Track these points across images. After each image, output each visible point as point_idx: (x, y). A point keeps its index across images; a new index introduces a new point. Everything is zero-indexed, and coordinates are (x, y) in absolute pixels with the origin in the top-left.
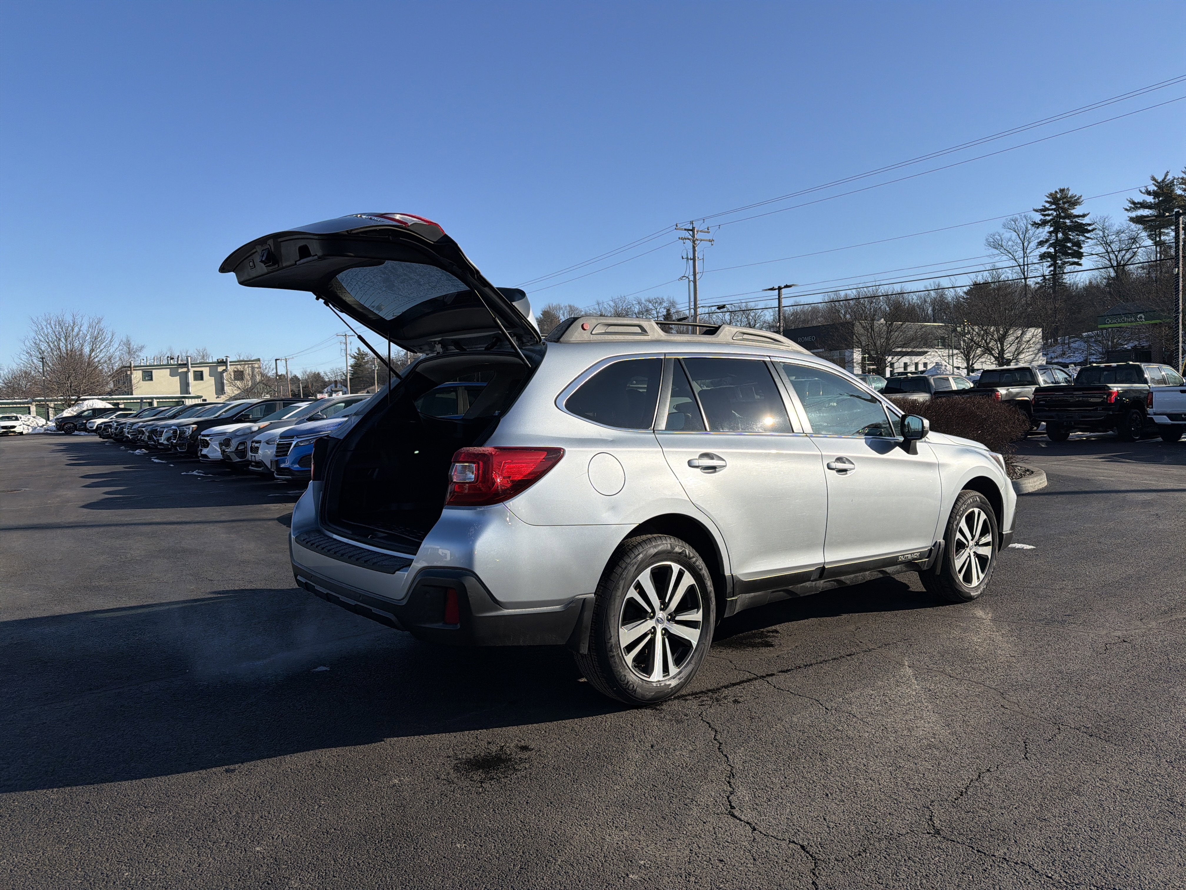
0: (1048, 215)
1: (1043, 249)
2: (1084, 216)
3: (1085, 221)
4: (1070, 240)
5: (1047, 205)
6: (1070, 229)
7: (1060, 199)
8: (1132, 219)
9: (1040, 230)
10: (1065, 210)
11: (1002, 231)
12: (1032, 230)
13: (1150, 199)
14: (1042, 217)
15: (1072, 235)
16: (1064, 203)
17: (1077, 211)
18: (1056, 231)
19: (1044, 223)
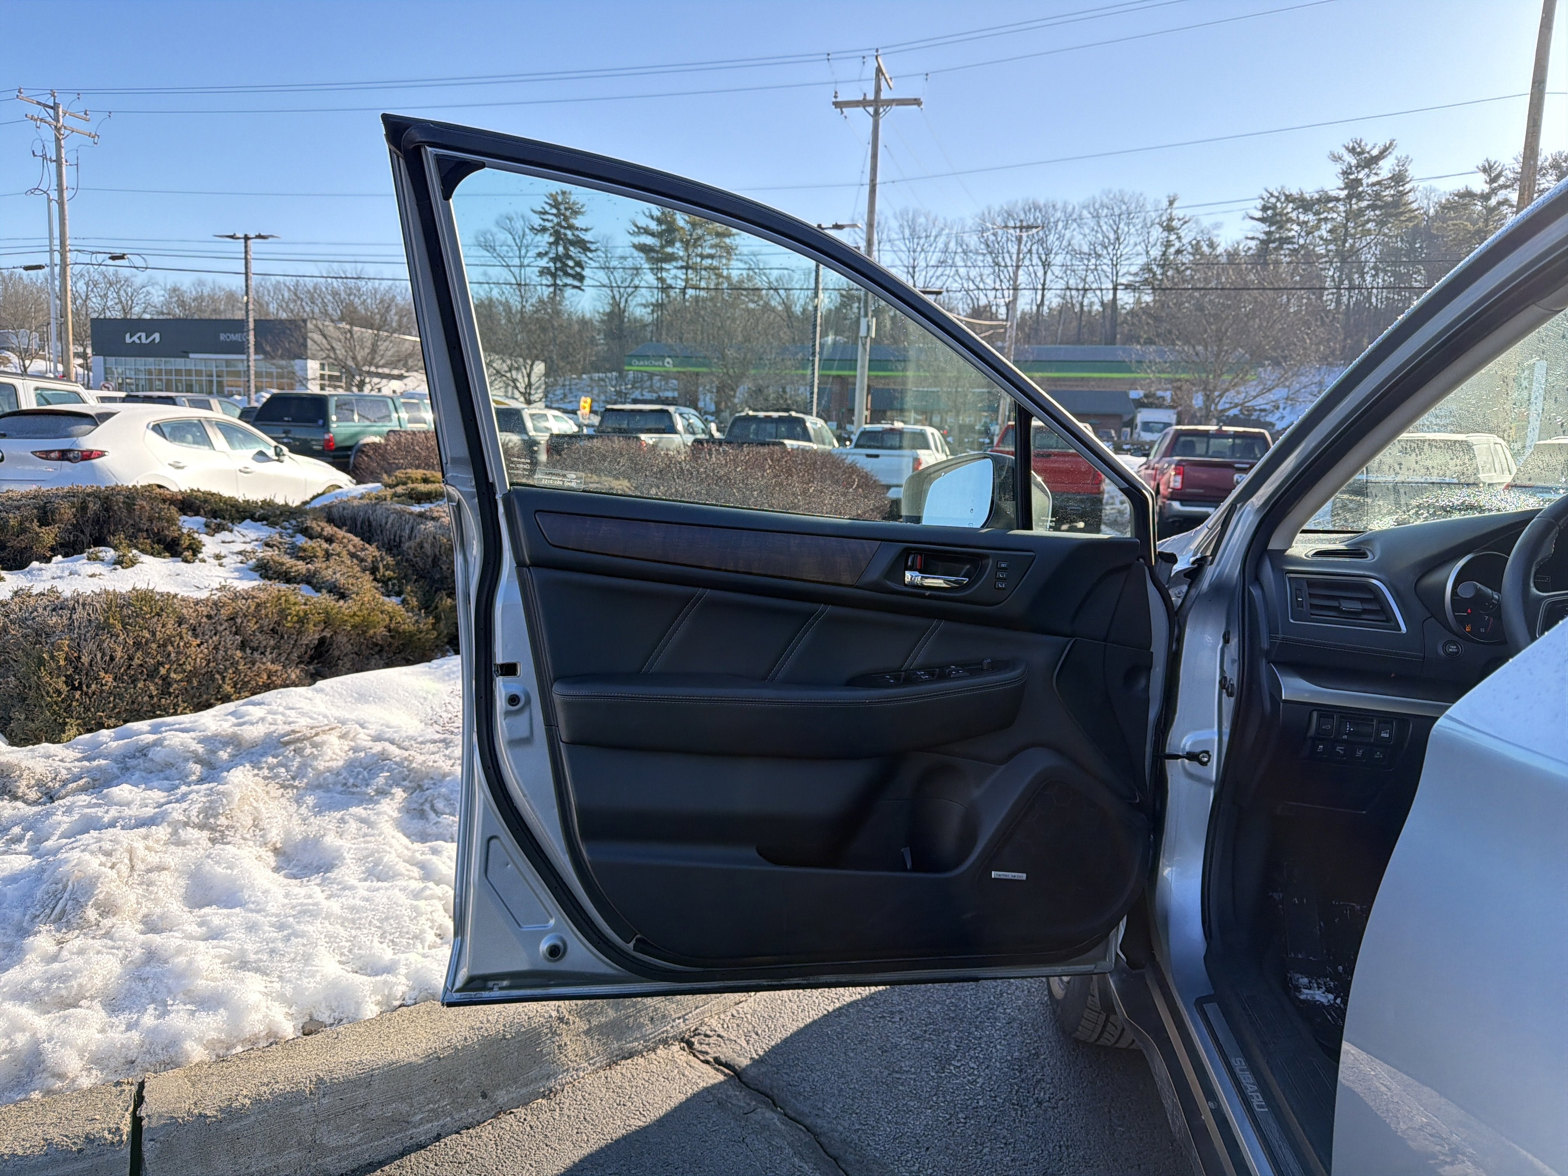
0: (548, 220)
1: (544, 262)
2: (586, 230)
3: (587, 237)
4: (570, 257)
5: (547, 208)
6: (573, 243)
7: (561, 203)
8: (635, 246)
9: (539, 237)
10: (566, 219)
11: (495, 230)
12: (530, 236)
13: (653, 226)
14: (541, 222)
15: (573, 251)
16: (566, 209)
17: (578, 222)
18: (556, 243)
19: (544, 230)
